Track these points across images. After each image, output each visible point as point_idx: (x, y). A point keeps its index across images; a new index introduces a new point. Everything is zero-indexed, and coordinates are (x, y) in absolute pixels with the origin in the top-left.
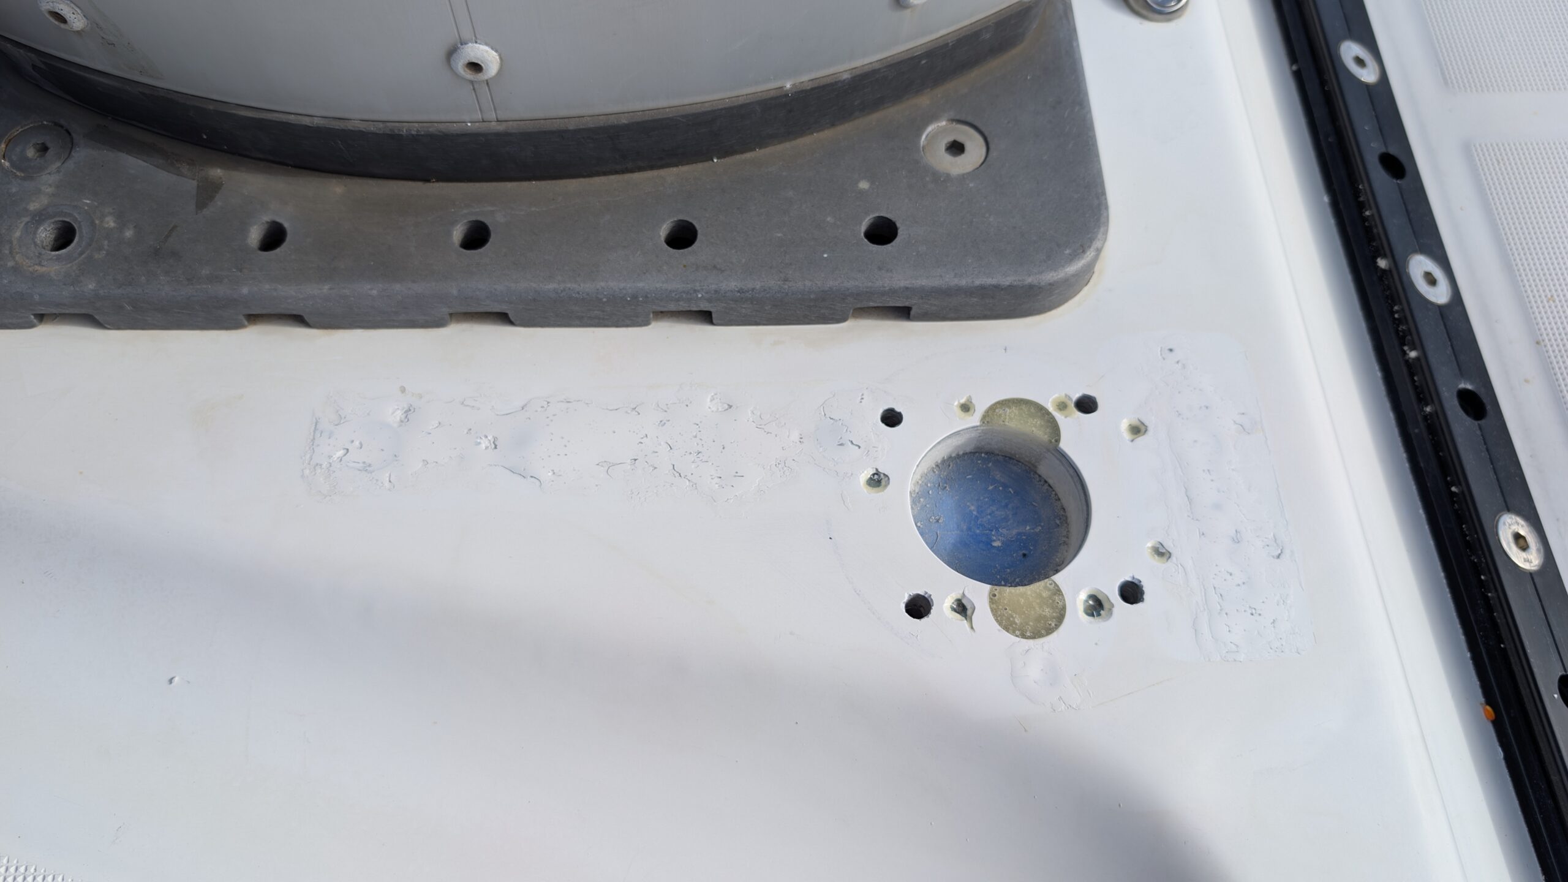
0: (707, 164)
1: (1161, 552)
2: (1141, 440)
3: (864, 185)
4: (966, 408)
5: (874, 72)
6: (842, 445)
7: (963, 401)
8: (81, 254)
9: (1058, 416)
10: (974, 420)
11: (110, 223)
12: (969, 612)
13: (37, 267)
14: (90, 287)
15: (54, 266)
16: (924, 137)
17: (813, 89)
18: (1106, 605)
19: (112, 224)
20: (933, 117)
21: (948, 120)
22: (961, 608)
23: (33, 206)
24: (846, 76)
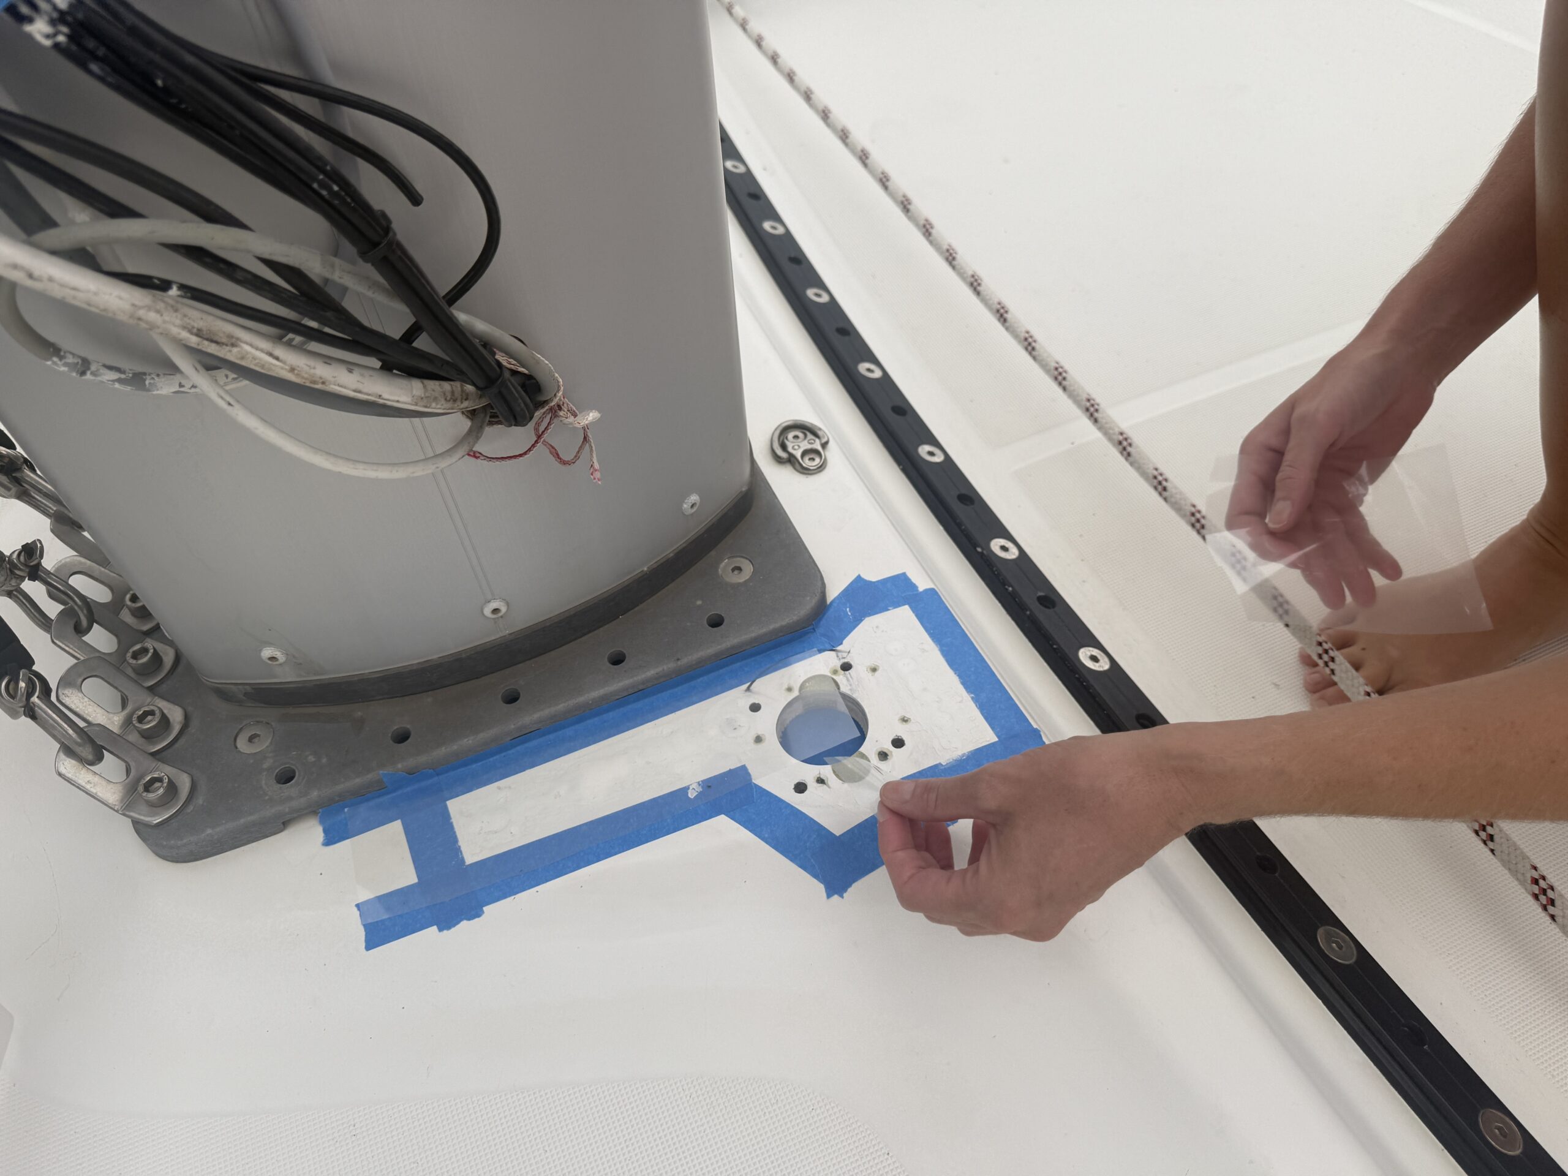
0: (618, 620)
1: (905, 720)
2: (877, 673)
3: (699, 602)
4: (789, 689)
5: (684, 548)
6: (735, 729)
7: (787, 687)
8: (303, 779)
9: (834, 677)
10: (796, 693)
11: (311, 759)
12: (826, 781)
13: (282, 795)
14: (315, 793)
15: (290, 789)
16: (720, 570)
17: (658, 566)
18: (889, 753)
19: (313, 759)
20: (722, 560)
21: (728, 558)
22: (821, 781)
23: (265, 766)
24: (672, 555)
